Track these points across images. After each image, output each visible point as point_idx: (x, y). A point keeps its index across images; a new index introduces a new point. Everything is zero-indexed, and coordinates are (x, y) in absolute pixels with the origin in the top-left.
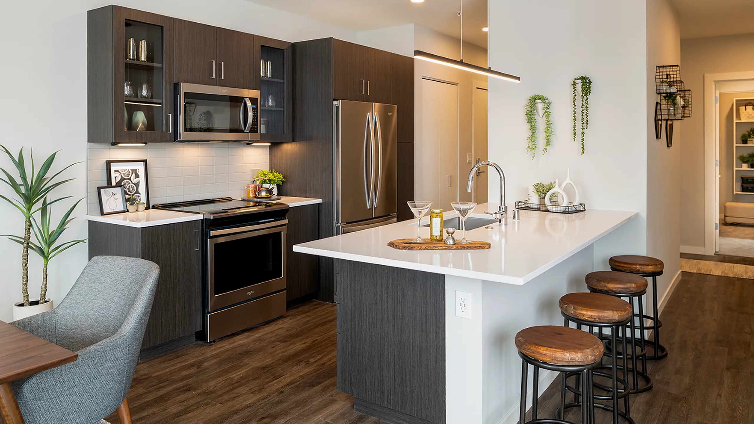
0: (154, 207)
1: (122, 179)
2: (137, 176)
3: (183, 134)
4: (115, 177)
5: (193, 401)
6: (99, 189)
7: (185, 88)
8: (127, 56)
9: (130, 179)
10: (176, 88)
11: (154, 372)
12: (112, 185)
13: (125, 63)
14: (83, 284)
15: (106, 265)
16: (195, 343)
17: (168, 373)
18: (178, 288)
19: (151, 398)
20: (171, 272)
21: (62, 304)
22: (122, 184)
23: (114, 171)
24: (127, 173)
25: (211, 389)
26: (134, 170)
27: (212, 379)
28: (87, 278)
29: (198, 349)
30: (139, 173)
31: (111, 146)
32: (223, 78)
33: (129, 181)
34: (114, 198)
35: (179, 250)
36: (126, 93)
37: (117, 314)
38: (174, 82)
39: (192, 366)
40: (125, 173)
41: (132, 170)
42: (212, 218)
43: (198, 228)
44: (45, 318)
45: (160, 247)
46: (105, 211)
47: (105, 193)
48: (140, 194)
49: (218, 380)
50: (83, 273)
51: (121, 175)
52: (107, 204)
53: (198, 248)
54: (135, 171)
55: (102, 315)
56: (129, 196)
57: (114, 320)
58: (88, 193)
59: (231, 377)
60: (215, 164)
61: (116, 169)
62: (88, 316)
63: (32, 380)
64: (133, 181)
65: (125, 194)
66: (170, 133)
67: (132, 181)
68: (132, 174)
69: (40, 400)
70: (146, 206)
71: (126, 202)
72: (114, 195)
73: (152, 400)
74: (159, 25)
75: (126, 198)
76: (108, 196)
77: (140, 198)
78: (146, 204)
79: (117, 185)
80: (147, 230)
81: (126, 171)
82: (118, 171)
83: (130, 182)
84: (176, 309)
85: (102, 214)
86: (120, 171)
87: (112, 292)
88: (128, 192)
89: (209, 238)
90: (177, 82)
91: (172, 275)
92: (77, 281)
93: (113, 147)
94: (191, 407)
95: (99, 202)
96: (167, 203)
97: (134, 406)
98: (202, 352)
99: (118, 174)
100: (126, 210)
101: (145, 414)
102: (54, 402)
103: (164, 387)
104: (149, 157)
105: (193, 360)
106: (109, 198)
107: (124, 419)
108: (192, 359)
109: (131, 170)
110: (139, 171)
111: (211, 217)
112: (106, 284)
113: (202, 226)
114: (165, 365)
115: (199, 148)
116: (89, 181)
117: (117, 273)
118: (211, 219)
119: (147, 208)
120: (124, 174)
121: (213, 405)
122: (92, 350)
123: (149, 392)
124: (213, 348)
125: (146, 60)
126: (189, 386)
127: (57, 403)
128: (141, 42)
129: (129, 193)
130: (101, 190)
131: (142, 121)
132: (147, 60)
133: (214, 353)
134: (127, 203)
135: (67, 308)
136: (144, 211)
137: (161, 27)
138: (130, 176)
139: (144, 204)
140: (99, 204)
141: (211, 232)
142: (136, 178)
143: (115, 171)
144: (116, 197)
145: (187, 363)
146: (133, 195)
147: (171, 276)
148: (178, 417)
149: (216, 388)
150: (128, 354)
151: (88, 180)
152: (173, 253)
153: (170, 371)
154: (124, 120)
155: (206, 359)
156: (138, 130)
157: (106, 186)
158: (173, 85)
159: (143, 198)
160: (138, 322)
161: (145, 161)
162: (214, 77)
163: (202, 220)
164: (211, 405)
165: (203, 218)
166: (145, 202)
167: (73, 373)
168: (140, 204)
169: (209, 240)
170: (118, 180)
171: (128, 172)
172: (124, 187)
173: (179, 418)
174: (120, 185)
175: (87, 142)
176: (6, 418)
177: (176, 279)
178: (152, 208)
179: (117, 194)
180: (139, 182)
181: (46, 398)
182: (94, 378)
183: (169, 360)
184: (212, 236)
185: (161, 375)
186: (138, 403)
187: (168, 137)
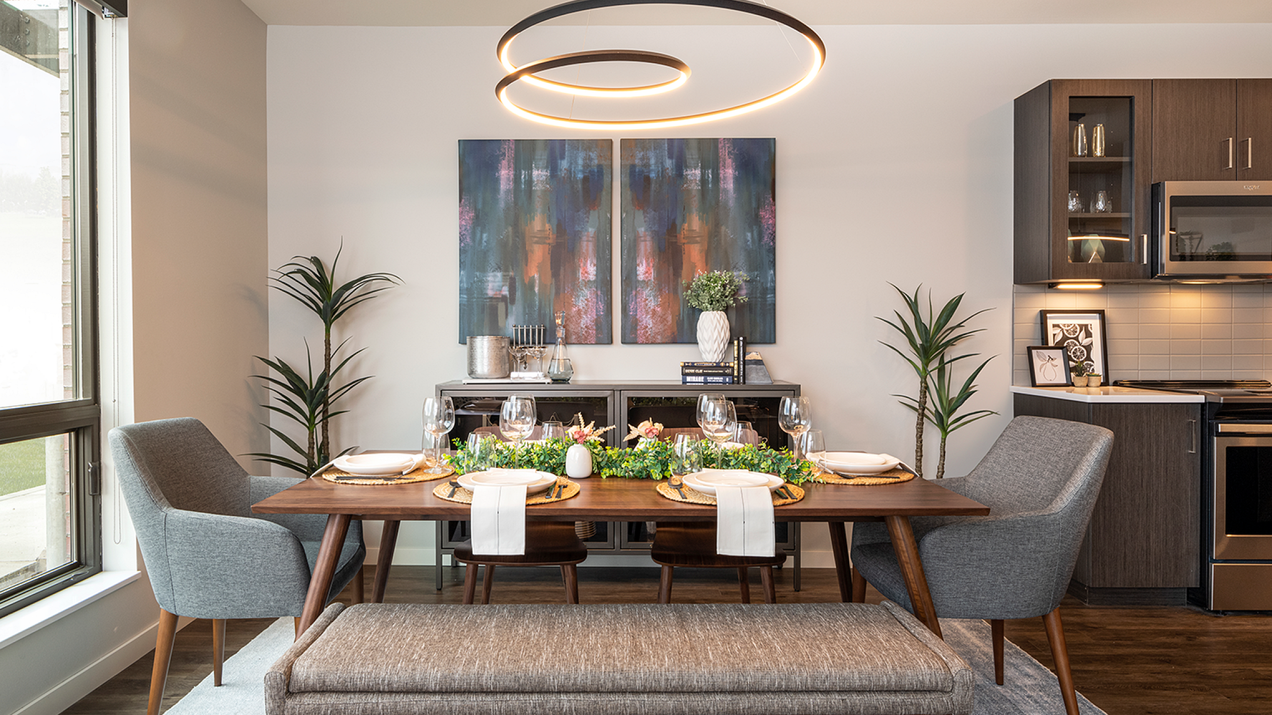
0: (1116, 384)
1: (1065, 338)
2: (1089, 335)
3: (1169, 266)
4: (1054, 335)
5: (1174, 678)
6: (1030, 349)
7: (1172, 188)
8: (1072, 152)
9: (1076, 339)
10: (1156, 191)
11: (1110, 624)
12: (1050, 345)
13: (1070, 163)
14: (1002, 449)
15: (1034, 428)
16: (1186, 606)
17: (1134, 632)
18: (1154, 508)
19: (1103, 653)
20: (1142, 481)
21: (974, 472)
22: (1065, 345)
23: (1052, 326)
24: (1072, 330)
25: (1211, 673)
26: (1083, 325)
27: (1213, 661)
28: (1006, 443)
29: (1190, 615)
30: (1091, 331)
31: (1047, 290)
32: (1250, 167)
33: (1075, 342)
34: (1052, 364)
35: (1158, 448)
36: (1070, 207)
37: (1047, 493)
38: (1152, 183)
39: (1177, 634)
40: (1070, 329)
41: (1081, 326)
42: (1222, 402)
43: (1195, 417)
44: (953, 485)
45: (1124, 437)
46: (1038, 382)
47: (1038, 356)
48: (1093, 362)
49: (1225, 665)
50: (1002, 436)
51: (1063, 332)
52: (1040, 371)
53: (1194, 449)
54: (1085, 328)
55: (1026, 493)
56: (1074, 364)
57: (1043, 501)
58: (1015, 356)
59: (1255, 669)
60: (1233, 322)
61: (1056, 322)
62: (1008, 492)
63: (934, 534)
64: (1082, 341)
65: (1069, 360)
66: (1145, 264)
67: (1080, 342)
68: (1080, 332)
69: (944, 561)
70: (1102, 381)
71: (1071, 372)
72: (1052, 359)
73: (1103, 655)
74: (1126, 95)
75: (1071, 366)
76: (1042, 361)
77: (1092, 367)
78: (1102, 376)
79: (1057, 346)
80: (1102, 407)
81: (1072, 326)
82: (1058, 326)
83: (1077, 343)
84: (1151, 541)
85: (1034, 384)
86: (1061, 326)
87: (1041, 463)
88: (1073, 358)
89: (1215, 435)
90: (1157, 182)
91: (1144, 485)
92: (995, 446)
93: (1050, 290)
94: (1170, 683)
95: (1029, 368)
96: (1139, 379)
97: (1074, 653)
98: (1199, 622)
99: (1057, 331)
100: (1071, 384)
101: (1091, 668)
102: (961, 570)
103: (1124, 646)
104: (1108, 307)
105: (1182, 628)
106: (1044, 364)
107: (1054, 637)
108: (1178, 626)
109: (1079, 325)
110: (1091, 328)
111: (1220, 399)
112: (1033, 453)
113: (1202, 415)
114: (1129, 621)
115: (1201, 293)
116: (1016, 339)
117: (1049, 440)
118: (1220, 403)
119: (1105, 383)
120: (1067, 331)
121: (1212, 695)
122: (1010, 520)
123: (1100, 645)
124: (1220, 621)
125: (1103, 154)
126: (1170, 658)
127: (964, 573)
128: (1095, 129)
129: (1075, 359)
130: (1033, 351)
131: (1096, 248)
132: (1105, 155)
133: (1223, 628)
134: (1072, 374)
135: (980, 478)
136: (1098, 387)
137: (1128, 99)
138: (1077, 334)
139: (1100, 376)
140: (1029, 371)
141: (1220, 425)
142: (1086, 338)
143: (1054, 326)
144: (1054, 362)
145: (1168, 628)
146: (1082, 362)
147: (1142, 487)
148: (1145, 688)
149: (1220, 675)
150: (1062, 542)
151: (1015, 337)
152: (1145, 451)
153: (1137, 630)
154: (1067, 246)
155: (1207, 632)
156: (1090, 262)
157: (1041, 345)
158: (1151, 187)
159: (1098, 367)
160: (1077, 500)
161: (1101, 313)
162: (1231, 166)
163: (1202, 404)
164: (1208, 693)
165: (1204, 401)
166: (1101, 374)
167: (984, 540)
168: (1093, 376)
169: (1215, 438)
170: (1059, 338)
171: (1074, 328)
172: (1068, 351)
173: (1149, 691)
174: (1061, 346)
175: (1013, 283)
176: (906, 565)
177: (1152, 493)
178: (1114, 386)
179: (1056, 359)
180: (1092, 344)
181: (950, 561)
182: (1012, 558)
183: (1137, 616)
184: (1221, 433)
185: (1122, 630)
186: (1080, 652)
187: (1141, 272)
